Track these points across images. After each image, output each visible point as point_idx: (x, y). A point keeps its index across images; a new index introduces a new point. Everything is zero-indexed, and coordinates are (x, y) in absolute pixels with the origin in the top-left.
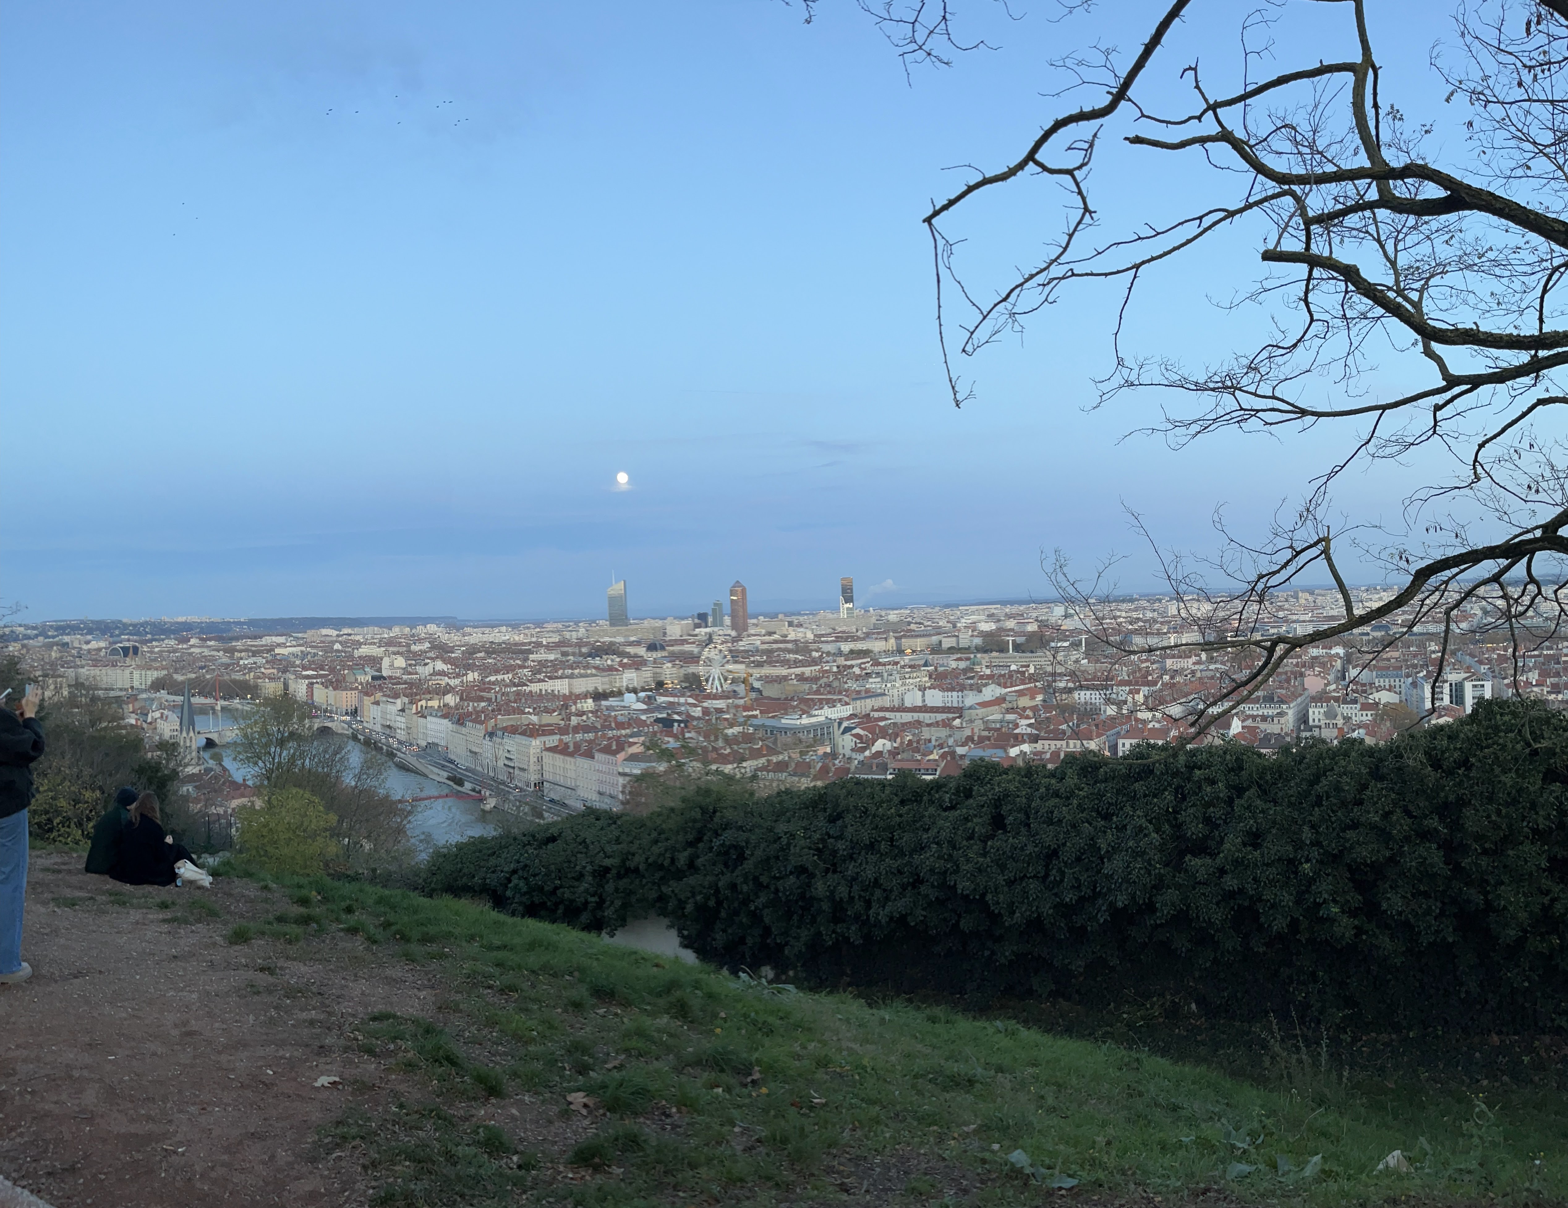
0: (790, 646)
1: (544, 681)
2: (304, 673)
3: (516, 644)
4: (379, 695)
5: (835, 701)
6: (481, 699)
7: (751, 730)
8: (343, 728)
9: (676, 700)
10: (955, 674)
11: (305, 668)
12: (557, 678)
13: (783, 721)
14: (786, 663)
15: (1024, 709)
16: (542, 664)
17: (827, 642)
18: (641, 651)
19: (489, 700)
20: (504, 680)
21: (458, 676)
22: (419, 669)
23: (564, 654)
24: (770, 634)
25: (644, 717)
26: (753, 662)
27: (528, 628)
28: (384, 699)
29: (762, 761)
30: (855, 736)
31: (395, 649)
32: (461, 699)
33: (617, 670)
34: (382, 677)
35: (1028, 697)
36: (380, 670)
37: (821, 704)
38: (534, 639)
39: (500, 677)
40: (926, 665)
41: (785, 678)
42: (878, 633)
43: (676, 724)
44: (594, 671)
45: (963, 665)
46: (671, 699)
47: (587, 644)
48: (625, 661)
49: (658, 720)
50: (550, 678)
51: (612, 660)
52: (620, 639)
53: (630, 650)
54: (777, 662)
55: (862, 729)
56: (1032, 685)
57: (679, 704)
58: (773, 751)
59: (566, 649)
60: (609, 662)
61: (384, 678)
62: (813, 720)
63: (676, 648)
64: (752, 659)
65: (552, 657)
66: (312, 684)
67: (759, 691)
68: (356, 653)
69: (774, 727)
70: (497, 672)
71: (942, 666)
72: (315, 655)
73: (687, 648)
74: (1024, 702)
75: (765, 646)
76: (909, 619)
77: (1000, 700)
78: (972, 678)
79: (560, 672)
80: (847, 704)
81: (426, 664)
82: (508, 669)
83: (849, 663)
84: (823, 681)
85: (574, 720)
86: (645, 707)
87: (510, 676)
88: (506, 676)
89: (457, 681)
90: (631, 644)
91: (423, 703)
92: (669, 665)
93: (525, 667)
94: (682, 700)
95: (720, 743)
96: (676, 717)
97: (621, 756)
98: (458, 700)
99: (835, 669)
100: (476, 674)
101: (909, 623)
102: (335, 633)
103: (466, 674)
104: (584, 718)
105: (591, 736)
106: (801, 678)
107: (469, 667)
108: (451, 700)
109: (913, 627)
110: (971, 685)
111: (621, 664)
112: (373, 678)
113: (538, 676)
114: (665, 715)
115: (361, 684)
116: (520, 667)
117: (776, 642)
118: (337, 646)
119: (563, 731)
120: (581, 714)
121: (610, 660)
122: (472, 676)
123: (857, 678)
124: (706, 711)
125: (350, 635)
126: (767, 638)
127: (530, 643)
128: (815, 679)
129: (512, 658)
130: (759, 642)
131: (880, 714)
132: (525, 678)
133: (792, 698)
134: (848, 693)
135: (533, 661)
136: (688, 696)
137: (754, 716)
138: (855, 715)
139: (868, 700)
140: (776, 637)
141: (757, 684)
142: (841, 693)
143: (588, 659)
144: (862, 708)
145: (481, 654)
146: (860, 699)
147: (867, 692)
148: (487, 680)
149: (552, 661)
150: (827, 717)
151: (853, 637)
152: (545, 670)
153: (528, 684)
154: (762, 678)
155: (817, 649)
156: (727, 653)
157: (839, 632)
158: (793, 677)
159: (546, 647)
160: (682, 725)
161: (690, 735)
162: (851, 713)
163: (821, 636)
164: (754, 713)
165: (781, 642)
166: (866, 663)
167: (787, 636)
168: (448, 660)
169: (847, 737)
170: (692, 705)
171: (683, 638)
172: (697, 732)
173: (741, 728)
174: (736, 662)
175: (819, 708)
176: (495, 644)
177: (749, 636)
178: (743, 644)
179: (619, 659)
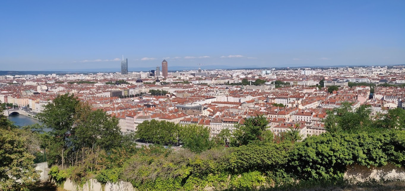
0: (182, 81)
1: (101, 93)
3: (88, 80)
4: (38, 100)
5: (200, 99)
7: (176, 108)
10: (236, 92)
12: (106, 92)
13: (186, 105)
14: (182, 87)
15: (261, 104)
16: (99, 87)
17: (194, 80)
18: (134, 83)
21: (68, 91)
22: (53, 90)
24: (175, 77)
25: (139, 104)
26: (172, 86)
27: (91, 75)
28: (41, 101)
29: (183, 118)
30: (209, 110)
31: (41, 83)
33: (127, 89)
34: (38, 93)
35: (262, 100)
36: (36, 90)
38: (95, 78)
39: (85, 91)
40: (227, 88)
41: (183, 92)
42: (209, 78)
43: (151, 106)
44: (119, 89)
45: (238, 89)
46: (148, 98)
47: (114, 80)
48: (129, 86)
49: (145, 105)
50: (104, 92)
51: (125, 86)
52: (125, 79)
53: (130, 82)
54: (179, 86)
55: (211, 108)
57: (150, 100)
58: (185, 115)
59: (107, 82)
62: (195, 105)
63: (145, 81)
65: (102, 84)
66: (7, 96)
67: (175, 96)
68: (24, 84)
69: (183, 107)
70: (83, 89)
71: (231, 89)
73: (149, 81)
74: (260, 101)
75: (175, 81)
76: (217, 74)
77: (253, 101)
78: (242, 93)
79: (107, 89)
80: (204, 100)
81: (55, 88)
82: (88, 89)
83: (202, 87)
84: (195, 93)
85: (116, 106)
86: (139, 101)
87: (89, 91)
88: (87, 91)
90: (130, 80)
92: (144, 87)
93: (93, 88)
94: (151, 98)
95: (168, 112)
96: (150, 104)
97: (135, 117)
99: (198, 89)
100: (75, 90)
104: (119, 105)
105: (123, 111)
106: (189, 92)
107: (72, 88)
109: (219, 76)
110: (242, 95)
112: (34, 93)
113: (99, 91)
114: (147, 103)
115: (30, 96)
117: (177, 80)
118: (15, 82)
120: (117, 103)
123: (206, 92)
124: (160, 102)
126: (174, 79)
127: (93, 80)
128: (193, 92)
129: (88, 85)
130: (172, 80)
131: (215, 104)
132: (94, 92)
133: (186, 98)
134: (204, 97)
135: (96, 86)
136: (153, 97)
137: (176, 104)
138: (207, 104)
139: (210, 99)
140: (177, 78)
141: (174, 94)
142: (201, 97)
143: (116, 85)
144: (209, 101)
145: (75, 84)
146: (208, 99)
147: (210, 96)
148: (80, 92)
149: (103, 86)
150: (199, 104)
151: (201, 79)
152: (101, 89)
153: (96, 94)
154: (176, 92)
155: (191, 83)
156: (163, 83)
157: (197, 77)
158: (186, 91)
159: (100, 81)
160: (153, 106)
161: (157, 110)
162: (205, 103)
163: (191, 78)
164: (176, 102)
165: (179, 80)
166: (207, 87)
167: (180, 78)
168: (63, 86)
169: (206, 110)
170: (155, 100)
171: (147, 78)
172: (159, 109)
173: (173, 107)
174: (166, 86)
175: (196, 101)
176: (80, 80)
177: (168, 78)
178: (167, 80)
179: (127, 85)
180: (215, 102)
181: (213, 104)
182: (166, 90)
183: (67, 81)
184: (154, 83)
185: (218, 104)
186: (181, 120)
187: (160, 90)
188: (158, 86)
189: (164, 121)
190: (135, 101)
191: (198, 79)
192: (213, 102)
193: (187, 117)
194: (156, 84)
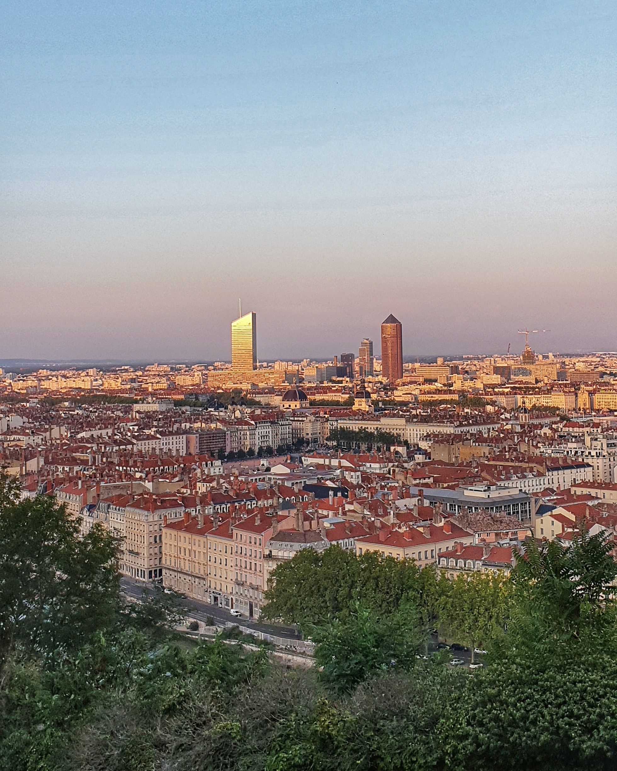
0: (456, 397)
1: (154, 438)
3: (112, 391)
5: (524, 470)
6: (74, 461)
7: (426, 503)
9: (327, 462)
12: (171, 433)
13: (467, 493)
14: (454, 418)
16: (149, 416)
17: (502, 394)
18: (277, 400)
19: (84, 462)
20: (100, 437)
21: (38, 431)
24: (430, 381)
25: (288, 484)
26: (416, 416)
27: (126, 371)
29: (450, 544)
30: (559, 518)
32: (46, 462)
33: (248, 424)
39: (96, 433)
41: (459, 438)
43: (331, 493)
46: (321, 461)
47: (205, 391)
48: (258, 412)
49: (307, 488)
50: (163, 434)
51: (242, 412)
52: (246, 386)
53: (262, 399)
54: (444, 417)
55: (567, 509)
57: (330, 467)
58: (458, 532)
59: (178, 398)
62: (504, 493)
63: (318, 397)
64: (414, 412)
65: (162, 407)
67: (426, 454)
69: (454, 500)
70: (91, 425)
75: (427, 398)
76: (601, 369)
79: (176, 426)
80: (540, 474)
82: (106, 422)
83: (536, 422)
84: (507, 443)
85: (202, 488)
86: (288, 471)
87: (110, 431)
88: (104, 432)
89: (38, 439)
90: (262, 392)
92: (312, 418)
93: (128, 420)
94: (335, 462)
95: (391, 519)
96: (329, 484)
97: (270, 532)
98: (42, 463)
99: (518, 429)
100: (63, 428)
103: (50, 429)
104: (214, 484)
105: (225, 507)
106: (480, 439)
107: (52, 420)
111: (253, 417)
113: (147, 432)
114: (315, 482)
116: (122, 420)
117: (439, 391)
119: (187, 502)
120: (208, 479)
122: (57, 432)
123: (550, 441)
124: (366, 478)
126: (427, 387)
128: (497, 441)
129: (108, 409)
130: (417, 392)
131: (586, 491)
132: (129, 434)
133: (469, 464)
134: (540, 460)
135: (138, 412)
136: (342, 458)
137: (427, 485)
138: (552, 491)
139: (567, 472)
140: (438, 385)
141: (424, 445)
142: (531, 460)
143: (209, 409)
144: (561, 481)
145: (67, 404)
146: (557, 469)
147: (565, 460)
148: (79, 436)
149: (162, 413)
150: (521, 490)
151: (533, 388)
152: (155, 423)
153: (134, 441)
154: (427, 437)
155: (493, 403)
156: (380, 404)
157: (516, 382)
158: (468, 436)
159: (153, 394)
160: (339, 494)
161: (351, 507)
162: (547, 486)
163: (494, 386)
164: (427, 480)
165: (445, 392)
166: (556, 423)
167: (451, 385)
168: (22, 412)
169: (547, 517)
170: (347, 469)
171: (325, 384)
172: (360, 504)
173: (415, 501)
174: (394, 416)
175: (508, 479)
176: (84, 390)
177: (404, 384)
178: (399, 395)
179: (249, 410)
180: (585, 484)
181: (579, 491)
182: (395, 432)
183: (41, 393)
184: (350, 402)
185: (600, 493)
186: (444, 550)
187: (369, 430)
188: (363, 416)
189: (376, 552)
190: (273, 470)
191: (520, 388)
192: (579, 485)
193: (467, 541)
194: (355, 407)
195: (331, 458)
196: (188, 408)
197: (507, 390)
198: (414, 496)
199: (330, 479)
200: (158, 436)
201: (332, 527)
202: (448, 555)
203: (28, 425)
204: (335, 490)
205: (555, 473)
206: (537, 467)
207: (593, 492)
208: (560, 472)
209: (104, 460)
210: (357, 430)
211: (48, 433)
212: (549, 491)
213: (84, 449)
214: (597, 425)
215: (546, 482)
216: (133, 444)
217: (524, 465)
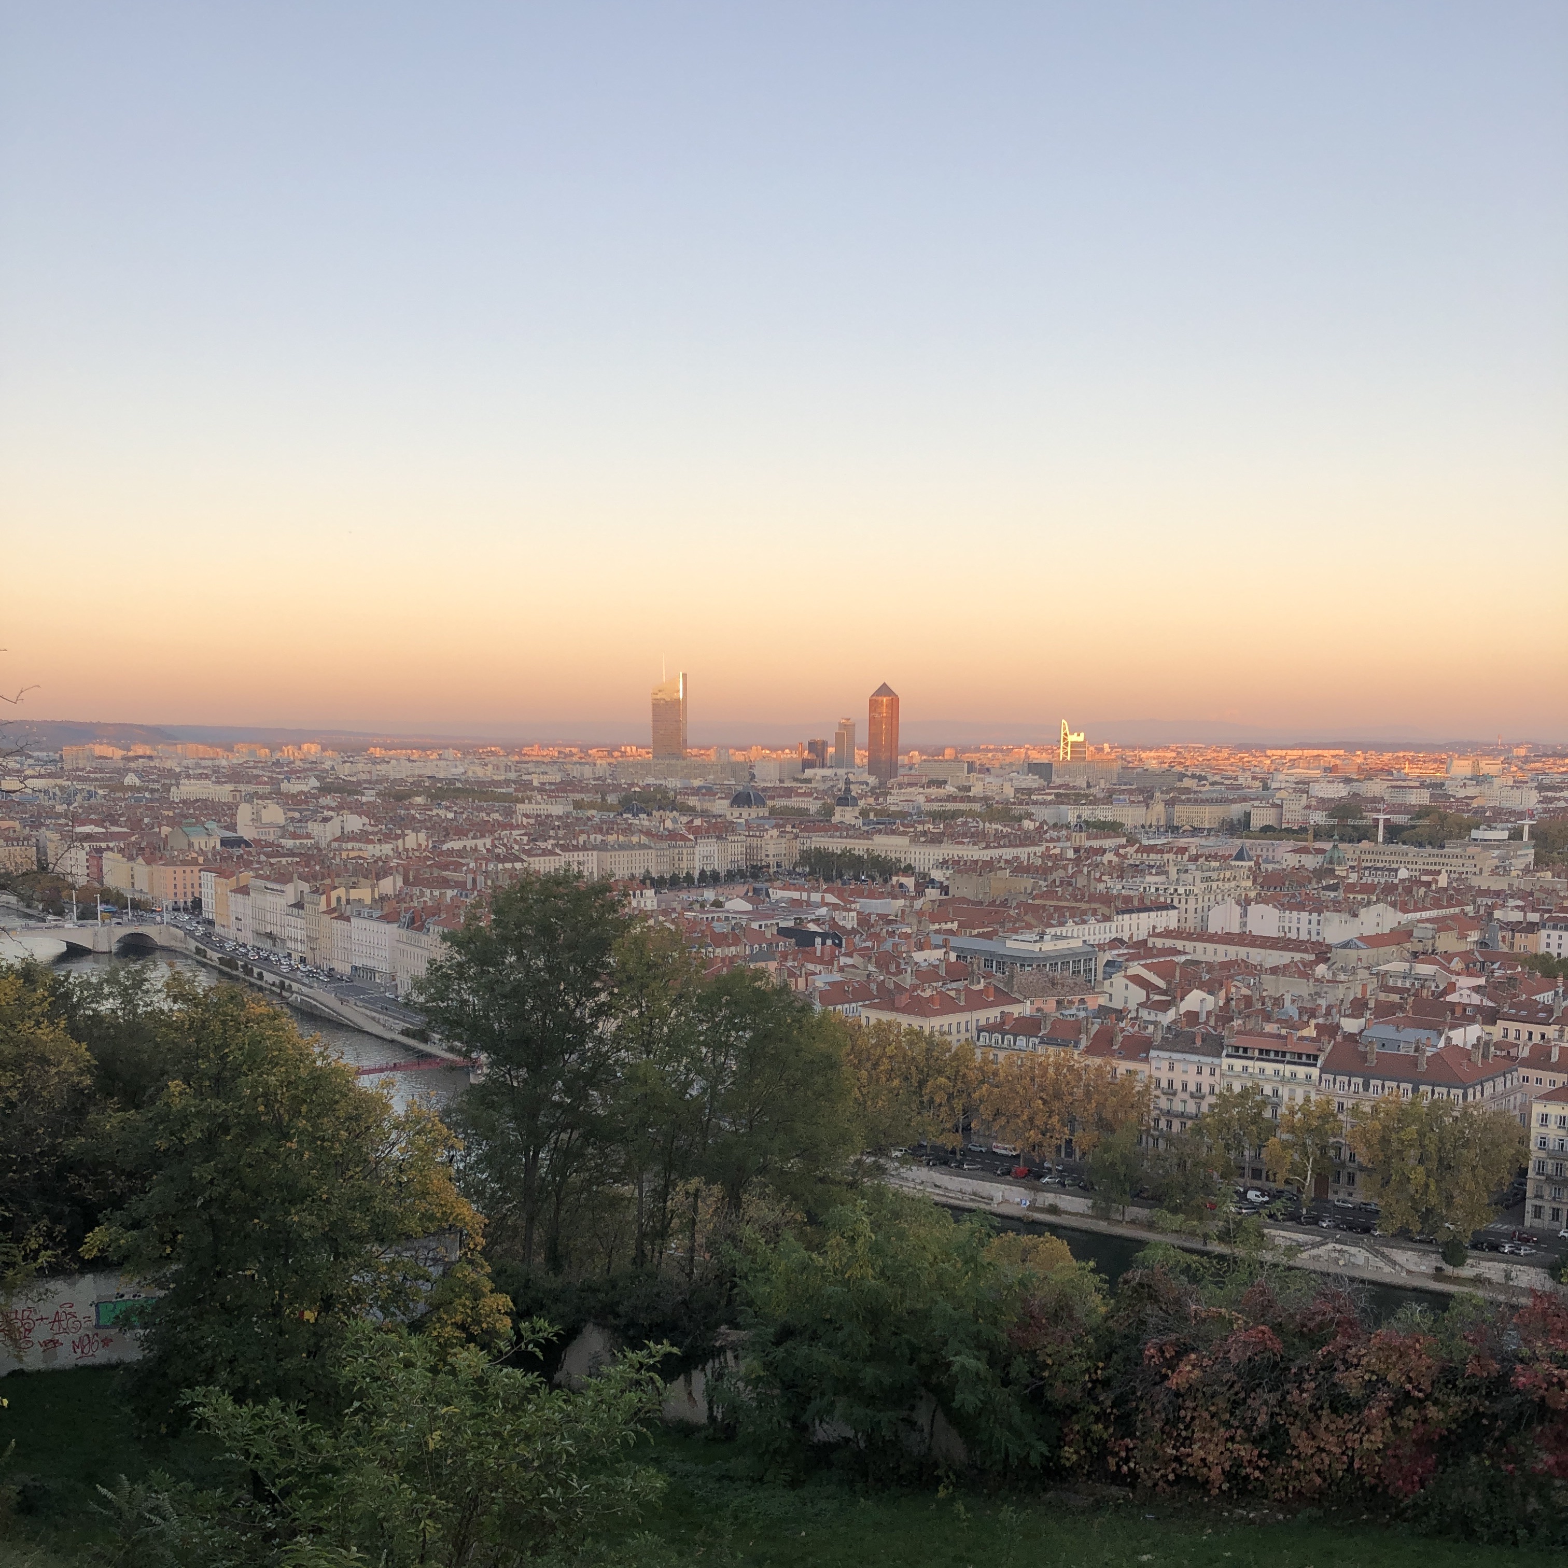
0: (977, 807)
1: (552, 853)
2: (79, 829)
3: (481, 783)
4: (246, 877)
5: (1084, 912)
6: (445, 883)
7: (954, 957)
8: (175, 938)
9: (805, 896)
10: (1297, 877)
11: (76, 819)
12: (576, 848)
13: (1010, 944)
14: (978, 837)
15: (1449, 956)
16: (542, 822)
17: (1044, 803)
18: (721, 806)
19: (461, 885)
20: (475, 850)
21: (387, 837)
22: (314, 828)
23: (578, 805)
24: (937, 783)
25: (756, 926)
26: (924, 833)
27: (495, 754)
28: (260, 883)
29: (992, 1014)
30: (1138, 980)
31: (251, 788)
32: (406, 882)
33: (684, 838)
34: (240, 842)
35: (1455, 934)
36: (232, 827)
37: (1061, 916)
38: (513, 776)
39: (470, 843)
40: (1240, 856)
41: (989, 865)
42: (1131, 792)
43: (818, 940)
44: (644, 839)
45: (1311, 862)
46: (796, 895)
47: (616, 788)
48: (698, 822)
49: (783, 932)
50: (565, 848)
51: (675, 821)
52: (673, 783)
53: (699, 802)
54: (965, 835)
55: (1147, 967)
56: (1457, 910)
57: (809, 903)
58: (1004, 997)
59: (578, 796)
60: (669, 824)
61: (247, 844)
62: (1062, 945)
63: (779, 803)
64: (920, 828)
65: (557, 809)
66: (100, 851)
67: (943, 888)
68: (175, 795)
69: (992, 954)
70: (461, 833)
71: (1266, 861)
72: (90, 795)
73: (795, 802)
74: (1447, 942)
75: (935, 806)
76: (1179, 769)
77: (1401, 935)
78: (1334, 888)
79: (582, 838)
80: (1107, 919)
81: (326, 820)
82: (483, 829)
83: (1096, 844)
84: (1058, 875)
86: (749, 907)
87: (488, 841)
88: (480, 843)
89: (387, 849)
90: (696, 791)
91: (341, 892)
92: (775, 833)
93: (512, 827)
94: (816, 897)
95: (909, 979)
96: (812, 927)
98: (400, 883)
99: (1070, 854)
100: (422, 836)
101: (1181, 777)
102: (119, 753)
103: (404, 836)
106: (1019, 868)
107: (407, 823)
108: (388, 886)
109: (1187, 783)
110: (1335, 902)
111: (689, 828)
112: (224, 842)
113: (542, 845)
114: (791, 924)
115: (202, 852)
116: (504, 826)
117: (952, 798)
118: (131, 779)
121: (670, 821)
122: (413, 840)
123: (1121, 872)
124: (864, 920)
125: (150, 758)
126: (934, 791)
127: (507, 782)
128: (1043, 871)
129: (480, 809)
130: (922, 799)
131: (1169, 943)
132: (516, 847)
133: (1005, 903)
134: (1107, 899)
135: (526, 816)
136: (825, 891)
137: (950, 932)
138: (1121, 941)
139: (1143, 915)
140: (950, 789)
141: (937, 875)
142: (1093, 898)
143: (625, 816)
144: (1134, 928)
145: (419, 800)
146: (1130, 911)
147: (1141, 899)
148: (445, 847)
149: (559, 818)
150: (1085, 941)
151: (1086, 796)
152: (552, 833)
153: (525, 857)
154: (944, 864)
155: (1029, 816)
156: (872, 815)
157: (1060, 787)
158: (1002, 864)
159: (541, 790)
160: (829, 942)
161: (849, 961)
162: (1114, 936)
163: (1030, 791)
164: (949, 926)
165: (962, 800)
166: (1124, 847)
167: (968, 789)
168: (358, 809)
169: (1119, 979)
170: (835, 907)
171: (787, 784)
172: (863, 956)
173: (939, 953)
174: (893, 832)
175: (1062, 924)
176: (440, 780)
177: (900, 786)
178: (895, 801)
179: (685, 819)
180: (1169, 934)
181: (1159, 943)
182: (893, 856)
183: (377, 782)
184: (828, 812)
185: (1189, 946)
186: (982, 1022)
187: (856, 853)
188: (847, 830)
189: (889, 1024)
190: (728, 905)
191: (1067, 795)
192: (1159, 935)
193: (1016, 1010)
194: (836, 819)
195: (809, 891)
196: (594, 812)
197: (1049, 798)
198: (937, 947)
199: (812, 920)
200: (558, 851)
201: (828, 988)
202: (990, 1029)
203: (370, 829)
204: (824, 936)
205: (1127, 916)
206: (1103, 909)
207: (1179, 944)
208: (1134, 916)
209: (489, 883)
210: (839, 852)
211: (400, 841)
212: (1117, 942)
213: (458, 866)
214: (1183, 850)
215: (1114, 929)
216: (523, 861)
217: (1084, 906)
